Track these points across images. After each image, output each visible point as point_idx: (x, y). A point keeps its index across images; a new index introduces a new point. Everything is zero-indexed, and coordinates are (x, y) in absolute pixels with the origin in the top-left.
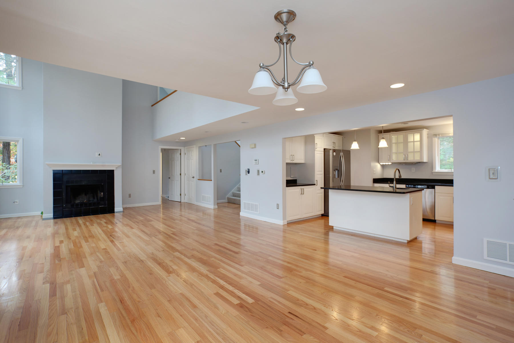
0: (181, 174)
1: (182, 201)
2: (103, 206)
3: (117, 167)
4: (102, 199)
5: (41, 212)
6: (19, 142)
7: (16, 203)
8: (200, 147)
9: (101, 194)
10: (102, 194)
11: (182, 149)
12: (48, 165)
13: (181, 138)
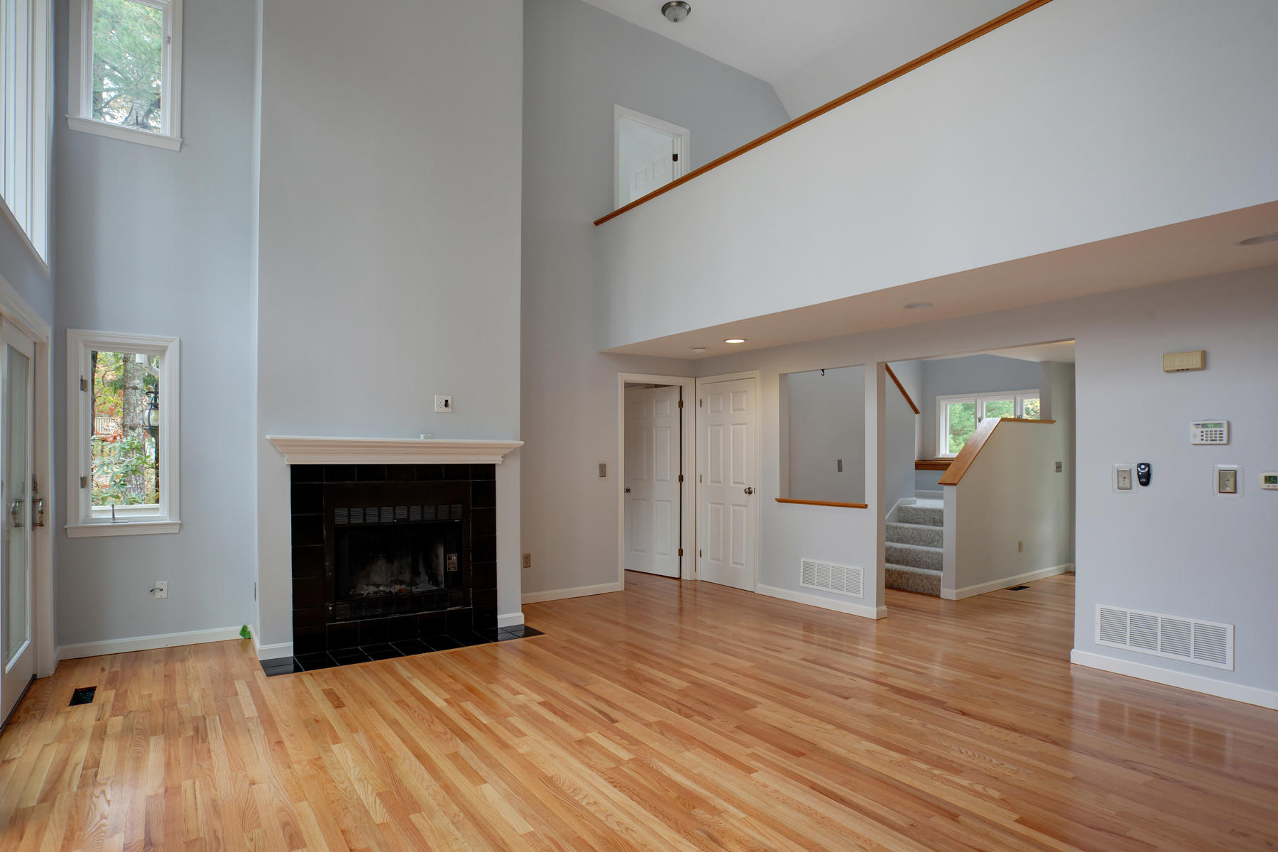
0: (681, 478)
1: (683, 577)
2: (458, 608)
3: (507, 451)
4: (454, 579)
5: (240, 628)
6: (167, 353)
7: (158, 595)
8: (783, 377)
9: (450, 559)
10: (454, 558)
11: (687, 383)
12: (274, 443)
13: (727, 341)
